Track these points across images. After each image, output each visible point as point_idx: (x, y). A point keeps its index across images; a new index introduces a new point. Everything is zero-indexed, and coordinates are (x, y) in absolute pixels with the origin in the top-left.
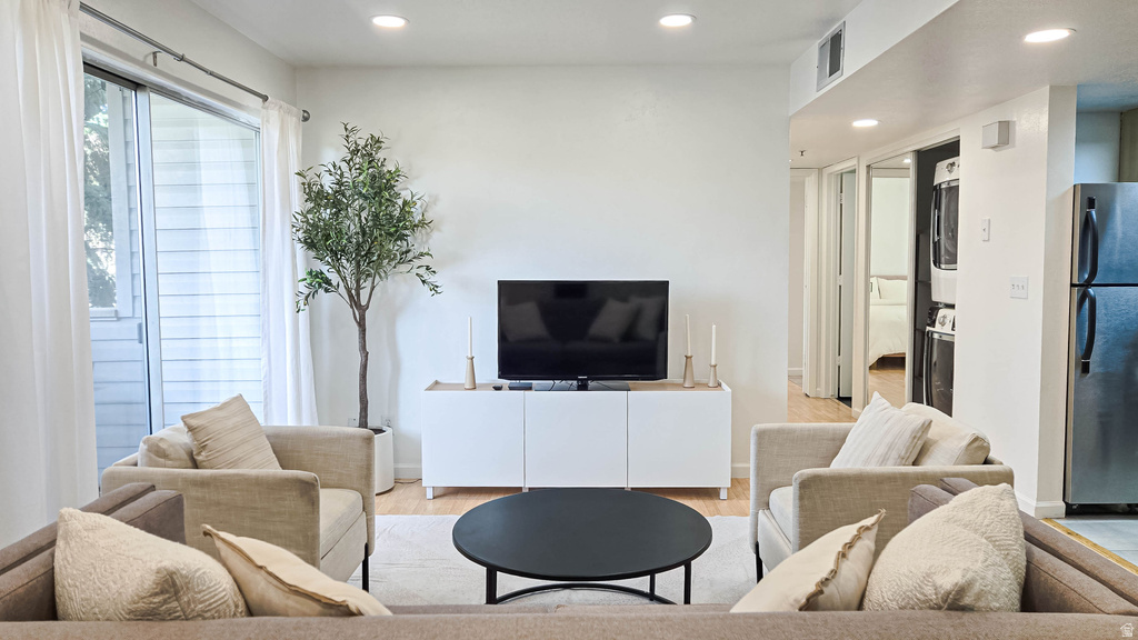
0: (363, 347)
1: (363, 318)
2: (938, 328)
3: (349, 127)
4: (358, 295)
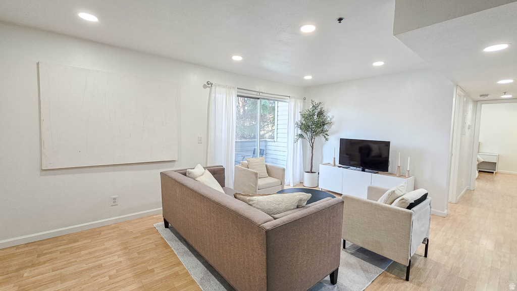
0: (312, 152)
1: (313, 145)
3: (313, 100)
4: (311, 140)
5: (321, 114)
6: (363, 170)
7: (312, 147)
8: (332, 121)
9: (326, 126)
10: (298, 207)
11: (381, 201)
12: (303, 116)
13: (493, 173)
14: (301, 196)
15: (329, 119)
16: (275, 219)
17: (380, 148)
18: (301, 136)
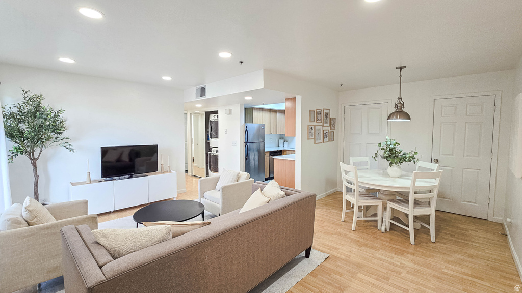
0: (36, 174)
1: (35, 164)
2: (212, 152)
3: (25, 90)
6: (131, 177)
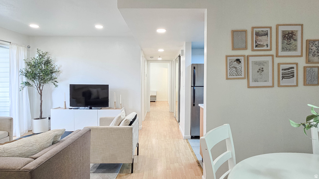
0: (41, 99)
1: (41, 92)
3: (39, 49)
4: (39, 87)
5: (48, 62)
6: (91, 108)
7: (41, 94)
8: (60, 69)
9: (54, 75)
10: (53, 143)
11: (112, 125)
12: (29, 64)
13: (155, 101)
14: (55, 133)
15: (56, 68)
16: (35, 159)
17: (98, 92)
18: (27, 84)
